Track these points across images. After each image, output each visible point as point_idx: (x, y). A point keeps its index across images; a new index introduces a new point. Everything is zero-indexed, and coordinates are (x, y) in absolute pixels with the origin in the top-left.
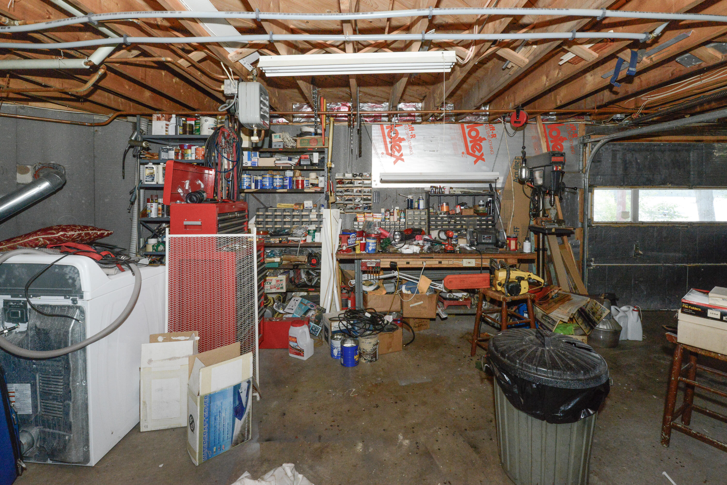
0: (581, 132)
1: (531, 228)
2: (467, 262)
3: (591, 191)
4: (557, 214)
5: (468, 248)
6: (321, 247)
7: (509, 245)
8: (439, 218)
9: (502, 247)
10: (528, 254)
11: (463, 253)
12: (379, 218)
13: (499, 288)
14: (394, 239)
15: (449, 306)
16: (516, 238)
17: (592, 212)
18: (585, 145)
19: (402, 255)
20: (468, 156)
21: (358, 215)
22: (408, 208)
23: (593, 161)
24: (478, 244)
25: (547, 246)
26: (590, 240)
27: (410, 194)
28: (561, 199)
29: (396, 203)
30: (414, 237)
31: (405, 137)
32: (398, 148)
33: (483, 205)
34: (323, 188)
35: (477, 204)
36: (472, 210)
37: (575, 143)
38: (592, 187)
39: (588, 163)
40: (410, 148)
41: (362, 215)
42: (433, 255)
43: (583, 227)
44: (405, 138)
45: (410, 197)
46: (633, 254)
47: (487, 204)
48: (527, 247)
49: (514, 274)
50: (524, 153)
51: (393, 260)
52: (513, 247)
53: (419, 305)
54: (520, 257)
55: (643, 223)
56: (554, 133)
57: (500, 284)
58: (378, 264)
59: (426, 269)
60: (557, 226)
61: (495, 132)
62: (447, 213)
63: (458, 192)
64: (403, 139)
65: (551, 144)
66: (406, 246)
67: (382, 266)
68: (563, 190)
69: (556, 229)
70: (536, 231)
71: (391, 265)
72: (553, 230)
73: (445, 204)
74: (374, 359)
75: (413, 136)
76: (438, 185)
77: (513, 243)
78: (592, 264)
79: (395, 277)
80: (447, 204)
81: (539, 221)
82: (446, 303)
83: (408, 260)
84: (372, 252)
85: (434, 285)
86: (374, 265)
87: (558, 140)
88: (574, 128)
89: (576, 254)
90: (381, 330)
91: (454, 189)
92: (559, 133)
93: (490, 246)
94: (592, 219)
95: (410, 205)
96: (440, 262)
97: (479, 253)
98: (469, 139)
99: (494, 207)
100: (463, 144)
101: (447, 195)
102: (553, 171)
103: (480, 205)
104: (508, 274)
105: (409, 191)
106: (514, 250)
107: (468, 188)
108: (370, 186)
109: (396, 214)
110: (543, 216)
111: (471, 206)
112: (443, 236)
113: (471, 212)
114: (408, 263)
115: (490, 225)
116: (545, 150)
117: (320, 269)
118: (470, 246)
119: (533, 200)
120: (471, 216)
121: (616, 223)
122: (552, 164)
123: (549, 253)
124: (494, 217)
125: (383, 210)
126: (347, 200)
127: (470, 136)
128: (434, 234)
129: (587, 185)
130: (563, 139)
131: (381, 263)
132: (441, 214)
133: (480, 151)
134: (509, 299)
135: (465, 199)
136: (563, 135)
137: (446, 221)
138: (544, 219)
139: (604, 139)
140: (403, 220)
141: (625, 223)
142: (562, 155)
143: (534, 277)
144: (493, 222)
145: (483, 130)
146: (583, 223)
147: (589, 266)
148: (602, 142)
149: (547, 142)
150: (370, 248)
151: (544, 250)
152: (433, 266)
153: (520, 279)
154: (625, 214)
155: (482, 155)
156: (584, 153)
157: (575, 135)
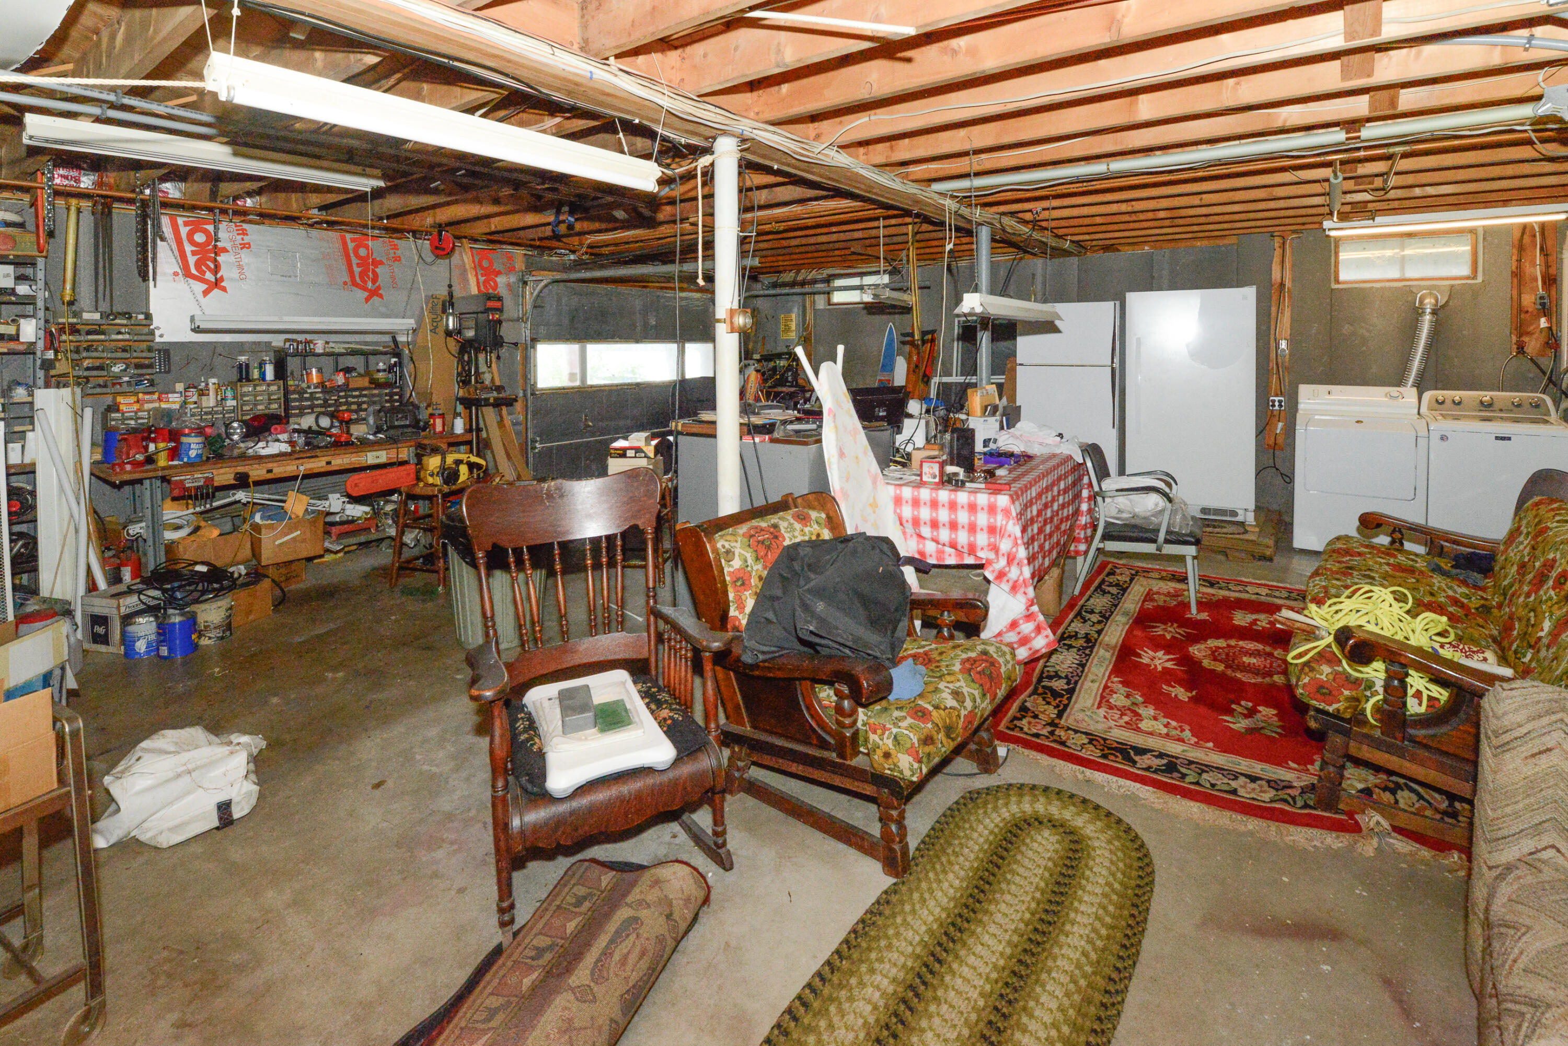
0: (520, 264)
1: (463, 401)
2: (373, 457)
3: (534, 347)
4: (493, 379)
5: (371, 437)
6: (34, 472)
7: (434, 425)
8: (306, 395)
9: (424, 429)
10: (462, 435)
11: (364, 444)
12: (174, 402)
13: (430, 480)
14: (229, 436)
15: (341, 536)
16: (442, 416)
17: (535, 377)
18: (525, 283)
19: (259, 458)
20: (354, 288)
21: (120, 399)
22: (240, 380)
23: (535, 307)
24: (389, 428)
25: (482, 425)
26: (535, 414)
27: (242, 353)
28: (498, 358)
29: (211, 371)
30: (268, 430)
31: (228, 246)
32: (212, 266)
33: (384, 370)
34: (33, 344)
35: (372, 368)
36: (367, 379)
37: (513, 279)
38: (534, 340)
39: (529, 307)
40: (240, 267)
41: (132, 399)
42: (318, 452)
43: (525, 396)
44: (229, 248)
45: (243, 359)
46: (582, 425)
47: (390, 369)
48: (459, 426)
49: (450, 459)
50: (451, 295)
51: (240, 469)
52: (439, 428)
53: (294, 539)
54: (452, 440)
55: (592, 386)
56: (485, 264)
57: (432, 475)
58: (209, 480)
59: (306, 477)
60: (495, 394)
61: (398, 253)
62: (322, 384)
63: (339, 349)
64: (225, 250)
65: (482, 279)
66: (261, 444)
67: (216, 484)
68: (501, 346)
69: (495, 399)
70: (468, 403)
71: (235, 479)
72: (492, 401)
73: (314, 370)
74: (228, 633)
75: (246, 246)
76: (300, 337)
77: (439, 422)
78: (538, 445)
79: (239, 502)
80: (320, 370)
81: (472, 390)
82: (334, 530)
83: (270, 466)
84: (198, 460)
85: (313, 505)
86: (201, 483)
87: (490, 273)
88: (511, 258)
89: (518, 433)
90: (231, 589)
91: (331, 345)
92: (491, 264)
93: (410, 430)
94: (536, 383)
95: (244, 374)
96: (329, 463)
97: (392, 441)
98: (355, 261)
99: (402, 372)
100: (344, 267)
101: (319, 355)
102: (490, 321)
103: (379, 371)
104: (444, 460)
105: (240, 348)
106: (441, 432)
107: (357, 343)
108: (149, 338)
109: (212, 393)
110: (476, 382)
111: (362, 372)
112: (325, 422)
113: (365, 382)
114: (270, 471)
115: (397, 401)
116: (474, 291)
117: (35, 521)
118: (375, 434)
119: (460, 360)
120: (365, 389)
121: (564, 388)
122: (487, 311)
123: (484, 435)
124: (401, 388)
125: (180, 387)
126: (88, 369)
127: (357, 255)
128: (307, 422)
129: (528, 339)
130: (499, 273)
131: (216, 479)
132: (309, 387)
133: (374, 281)
134: (446, 489)
135: (350, 361)
136: (497, 266)
137: (318, 399)
138: (479, 385)
139: (547, 277)
140: (231, 403)
141: (573, 388)
142: (500, 299)
143: (474, 459)
144: (401, 396)
145: (378, 246)
146: (525, 391)
147: (534, 448)
148: (545, 282)
149: (476, 275)
150: (193, 453)
151: (479, 430)
152: (316, 471)
153: (458, 462)
154: (572, 376)
155: (379, 288)
156: (524, 292)
157: (512, 269)
